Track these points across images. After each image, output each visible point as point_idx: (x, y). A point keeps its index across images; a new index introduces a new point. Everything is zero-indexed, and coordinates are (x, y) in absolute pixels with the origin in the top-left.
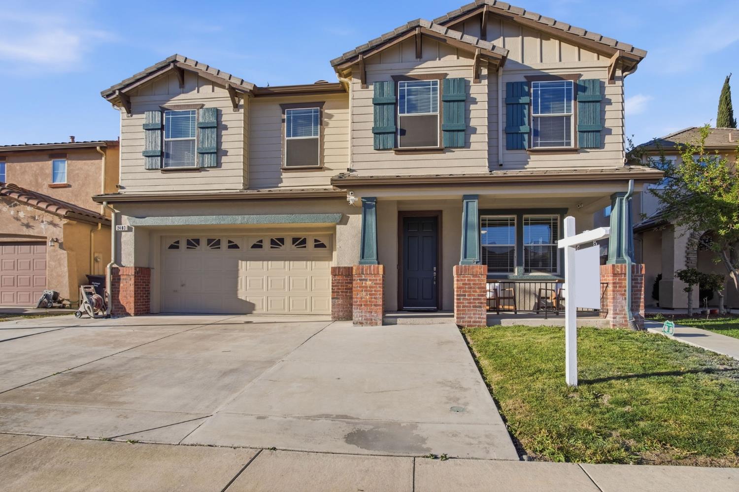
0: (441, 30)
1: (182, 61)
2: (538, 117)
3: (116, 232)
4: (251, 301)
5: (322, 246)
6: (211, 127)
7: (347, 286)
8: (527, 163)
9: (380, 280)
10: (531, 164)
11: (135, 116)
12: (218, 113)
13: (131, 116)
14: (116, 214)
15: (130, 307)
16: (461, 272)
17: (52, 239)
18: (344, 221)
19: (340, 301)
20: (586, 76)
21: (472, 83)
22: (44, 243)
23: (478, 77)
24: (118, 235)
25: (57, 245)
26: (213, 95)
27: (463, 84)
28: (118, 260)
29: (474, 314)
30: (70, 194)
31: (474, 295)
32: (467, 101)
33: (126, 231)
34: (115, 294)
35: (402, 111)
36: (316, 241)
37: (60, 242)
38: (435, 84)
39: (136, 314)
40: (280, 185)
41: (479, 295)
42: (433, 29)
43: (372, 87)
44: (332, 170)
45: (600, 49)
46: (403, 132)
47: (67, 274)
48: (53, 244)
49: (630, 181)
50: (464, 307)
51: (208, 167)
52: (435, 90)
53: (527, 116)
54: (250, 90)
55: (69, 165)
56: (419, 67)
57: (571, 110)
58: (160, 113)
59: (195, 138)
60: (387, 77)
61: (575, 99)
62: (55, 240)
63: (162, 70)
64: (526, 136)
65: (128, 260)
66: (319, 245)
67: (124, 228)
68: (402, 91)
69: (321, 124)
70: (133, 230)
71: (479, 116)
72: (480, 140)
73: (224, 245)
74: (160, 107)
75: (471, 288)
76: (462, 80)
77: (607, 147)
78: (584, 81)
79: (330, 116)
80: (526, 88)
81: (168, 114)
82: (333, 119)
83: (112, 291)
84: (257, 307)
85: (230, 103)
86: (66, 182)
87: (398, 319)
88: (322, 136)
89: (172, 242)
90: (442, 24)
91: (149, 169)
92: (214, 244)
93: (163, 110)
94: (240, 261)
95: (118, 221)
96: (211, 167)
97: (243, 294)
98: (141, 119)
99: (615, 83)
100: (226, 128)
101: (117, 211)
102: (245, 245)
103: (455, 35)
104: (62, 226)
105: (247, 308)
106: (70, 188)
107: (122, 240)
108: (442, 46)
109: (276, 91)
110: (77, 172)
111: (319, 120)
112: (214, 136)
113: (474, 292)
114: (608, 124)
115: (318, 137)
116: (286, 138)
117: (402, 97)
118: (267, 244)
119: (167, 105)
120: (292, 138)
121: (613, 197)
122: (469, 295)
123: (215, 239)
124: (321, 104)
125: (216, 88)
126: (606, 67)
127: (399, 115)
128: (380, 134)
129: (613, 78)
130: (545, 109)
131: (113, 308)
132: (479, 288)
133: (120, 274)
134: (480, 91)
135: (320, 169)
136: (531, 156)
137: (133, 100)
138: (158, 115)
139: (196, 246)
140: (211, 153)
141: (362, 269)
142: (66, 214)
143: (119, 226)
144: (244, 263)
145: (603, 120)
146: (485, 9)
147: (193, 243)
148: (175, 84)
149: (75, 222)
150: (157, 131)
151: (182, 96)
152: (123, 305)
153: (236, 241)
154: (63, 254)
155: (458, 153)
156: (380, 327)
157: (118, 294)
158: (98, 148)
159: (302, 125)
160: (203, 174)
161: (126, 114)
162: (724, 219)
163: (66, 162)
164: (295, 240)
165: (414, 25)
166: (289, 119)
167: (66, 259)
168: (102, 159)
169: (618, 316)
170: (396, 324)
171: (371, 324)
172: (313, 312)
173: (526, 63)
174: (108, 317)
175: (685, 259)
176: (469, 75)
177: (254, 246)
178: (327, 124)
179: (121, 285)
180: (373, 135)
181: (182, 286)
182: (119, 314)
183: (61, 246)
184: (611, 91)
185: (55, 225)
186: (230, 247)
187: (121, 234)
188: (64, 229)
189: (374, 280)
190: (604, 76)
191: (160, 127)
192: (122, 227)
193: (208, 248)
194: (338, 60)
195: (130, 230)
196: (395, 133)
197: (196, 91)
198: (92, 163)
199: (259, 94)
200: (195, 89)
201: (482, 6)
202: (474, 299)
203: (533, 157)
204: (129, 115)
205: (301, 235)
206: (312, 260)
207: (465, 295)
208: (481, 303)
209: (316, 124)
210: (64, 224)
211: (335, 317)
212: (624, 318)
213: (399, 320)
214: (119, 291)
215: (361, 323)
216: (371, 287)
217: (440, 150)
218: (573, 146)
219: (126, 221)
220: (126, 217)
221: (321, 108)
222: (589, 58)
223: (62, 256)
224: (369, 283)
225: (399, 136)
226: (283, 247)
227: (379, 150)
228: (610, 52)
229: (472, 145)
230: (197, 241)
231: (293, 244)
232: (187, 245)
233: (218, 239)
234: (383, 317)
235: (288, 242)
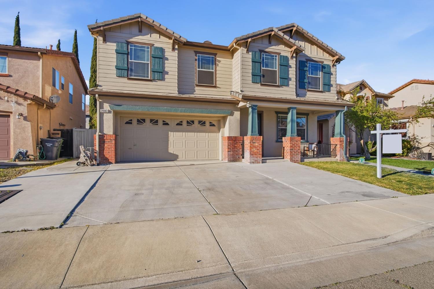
0: (281, 34)
1: (145, 18)
2: (310, 76)
3: (100, 113)
4: (176, 154)
5: (214, 125)
6: (159, 58)
7: (234, 145)
8: (306, 95)
9: (261, 143)
10: (307, 96)
11: (108, 43)
12: (162, 50)
13: (106, 43)
14: (100, 102)
15: (112, 159)
16: (292, 140)
17: (19, 114)
18: (232, 114)
19: (231, 153)
20: (326, 63)
21: (290, 59)
22: (9, 116)
23: (292, 57)
24: (101, 115)
25: (22, 118)
26: (160, 40)
28: (101, 130)
29: (296, 157)
30: (12, 82)
31: (296, 149)
32: (288, 66)
33: (107, 113)
34: (101, 151)
35: (263, 67)
36: (210, 123)
37: (24, 116)
38: (276, 56)
39: (117, 162)
40: (194, 93)
41: (298, 149)
42: (278, 33)
43: (251, 53)
44: (220, 88)
45: (331, 53)
46: (264, 76)
47: (31, 138)
48: (20, 117)
49: (346, 107)
50: (293, 154)
51: (157, 80)
52: (276, 59)
53: (306, 75)
54: (185, 42)
55: (9, 62)
56: (270, 48)
57: (320, 75)
58: (126, 44)
59: (149, 62)
60: (257, 50)
61: (322, 71)
62: (20, 114)
63: (131, 20)
64: (306, 84)
65: (109, 129)
66: (212, 125)
67: (106, 111)
68: (263, 57)
69: (215, 65)
70: (112, 112)
71: (292, 73)
72: (293, 83)
73: (160, 123)
74: (126, 41)
75: (295, 146)
76: (287, 57)
77: (332, 92)
78: (325, 64)
79: (219, 61)
80: (306, 64)
81: (131, 46)
82: (221, 63)
83: (99, 149)
84: (179, 157)
85: (171, 46)
86: (7, 73)
87: (267, 160)
88: (216, 70)
89: (127, 120)
90: (280, 30)
91: (119, 77)
92: (155, 122)
93: (128, 43)
94: (170, 132)
95: (101, 107)
96: (159, 80)
97: (171, 150)
98: (112, 47)
99: (334, 67)
100: (167, 59)
101: (100, 100)
102: (173, 123)
103: (287, 37)
104: (26, 105)
105: (174, 158)
106: (11, 78)
107: (104, 118)
108: (280, 41)
109: (196, 44)
110: (17, 67)
111: (214, 62)
112: (161, 63)
113: (296, 148)
114: (332, 83)
115: (214, 71)
116: (198, 69)
117: (263, 60)
118: (185, 123)
119: (131, 40)
120: (200, 69)
121: (337, 112)
122: (295, 149)
123: (155, 120)
124: (215, 55)
125: (161, 36)
126: (331, 60)
127: (262, 68)
128: (254, 75)
129: (334, 65)
130: (312, 74)
131: (100, 159)
132: (298, 146)
133: (104, 139)
134: (292, 63)
135: (215, 87)
136: (307, 92)
137: (107, 34)
138: (125, 45)
139: (143, 123)
140: (159, 72)
141: (254, 138)
142: (33, 97)
143: (103, 110)
144: (172, 133)
145: (330, 81)
146: (294, 28)
147: (141, 121)
148: (135, 29)
150: (124, 55)
151: (140, 37)
152: (107, 158)
153: (167, 121)
154: (28, 125)
155: (285, 88)
156: (261, 164)
157: (104, 151)
158: (39, 53)
159: (205, 63)
160: (154, 83)
161: (102, 41)
162: (366, 122)
163: (7, 59)
164: (200, 122)
165: (271, 29)
166: (199, 59)
167: (30, 128)
168: (40, 60)
169: (341, 157)
170: (266, 163)
171: (257, 163)
172: (209, 159)
173: (306, 54)
174: (98, 165)
175: (332, 135)
176: (289, 55)
177: (178, 124)
178: (218, 65)
179: (106, 145)
180: (251, 76)
181: (135, 145)
182: (104, 163)
183: (25, 119)
184: (332, 70)
185: (19, 104)
186: (164, 124)
187: (104, 114)
188: (28, 107)
189: (259, 143)
190: (331, 64)
191: (127, 53)
192: (105, 110)
193: (151, 124)
195: (109, 112)
196: (261, 76)
197: (149, 35)
198: (30, 62)
199: (188, 44)
200: (148, 34)
201: (294, 26)
202: (296, 151)
203: (308, 93)
204: (105, 42)
205: (203, 119)
206: (209, 132)
207: (293, 150)
208: (299, 153)
209: (213, 64)
210: (27, 104)
211: (229, 161)
212: (343, 157)
213: (268, 161)
214: (104, 149)
215: (253, 163)
216: (257, 146)
217: (278, 86)
218: (321, 90)
219: (107, 107)
220: (108, 105)
221: (215, 56)
222: (326, 56)
223: (27, 126)
224: (256, 144)
225: (262, 78)
226: (193, 125)
227: (254, 83)
228: (334, 55)
229: (290, 85)
230: (144, 120)
231: (199, 124)
232: (137, 122)
233: (156, 119)
234: (262, 159)
235: (196, 123)
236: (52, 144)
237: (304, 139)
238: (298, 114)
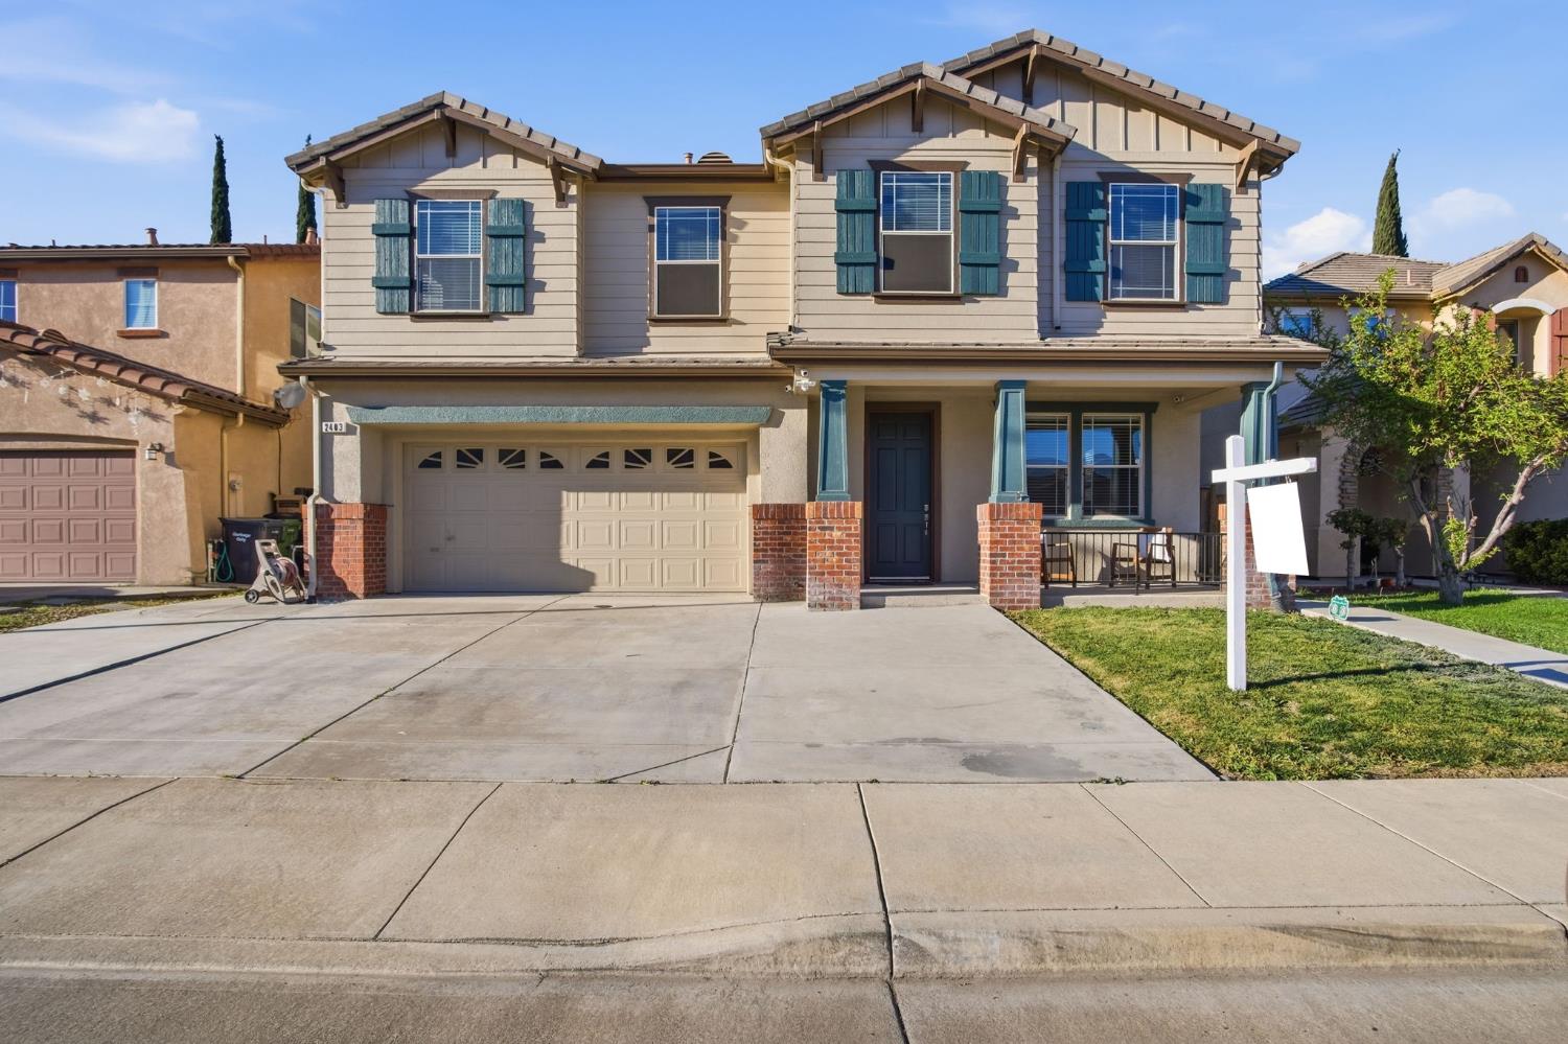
0: (960, 84)
1: (456, 105)
2: (1119, 246)
3: (322, 436)
4: (588, 569)
5: (725, 464)
6: (513, 237)
7: (781, 539)
8: (1101, 325)
9: (856, 528)
10: (1107, 328)
11: (352, 207)
12: (524, 208)
13: (346, 207)
14: (322, 400)
15: (355, 580)
16: (998, 515)
17: (152, 446)
18: (774, 420)
19: (770, 567)
20: (1201, 178)
21: (1010, 182)
22: (131, 454)
23: (1021, 171)
24: (326, 441)
25: (161, 457)
26: (516, 174)
27: (995, 181)
28: (327, 489)
29: (1020, 588)
30: (167, 352)
31: (1019, 555)
32: (1001, 212)
33: (343, 434)
34: (325, 556)
35: (888, 227)
36: (712, 455)
37: (166, 451)
38: (946, 179)
39: (367, 595)
40: (645, 350)
41: (1028, 555)
42: (945, 82)
43: (833, 179)
44: (745, 324)
45: (1226, 133)
46: (889, 264)
47: (185, 517)
48: (153, 456)
49: (1276, 364)
50: (1002, 575)
51: (506, 313)
52: (945, 190)
53: (1101, 242)
54: (594, 170)
55: (162, 292)
56: (919, 147)
57: (1175, 236)
58: (406, 203)
59: (480, 256)
60: (860, 162)
61: (1182, 218)
62: (158, 448)
63: (415, 121)
64: (1100, 279)
65: (348, 488)
66: (718, 463)
67: (339, 427)
68: (888, 189)
69: (724, 238)
70: (358, 430)
71: (1023, 239)
72: (1024, 284)
73: (532, 460)
74: (407, 192)
75: (1014, 542)
76: (993, 174)
77: (1233, 302)
78: (1197, 186)
79: (741, 224)
80: (1101, 194)
81: (422, 206)
82: (747, 229)
83: (317, 550)
84: (599, 580)
85: (551, 192)
86: (156, 327)
87: (887, 598)
88: (726, 260)
89: (426, 455)
90: (958, 72)
91: (385, 313)
92: (514, 458)
93: (412, 198)
94: (565, 493)
95: (325, 414)
96: (513, 313)
97: (569, 555)
98: (366, 214)
99: (1247, 193)
100: (541, 238)
101: (323, 394)
102: (575, 462)
103: (984, 94)
104: (171, 418)
105: (580, 582)
106: (167, 340)
107: (335, 451)
108: (961, 113)
109: (641, 172)
110: (180, 306)
111: (720, 230)
112: (519, 252)
113: (1018, 549)
114: (1234, 263)
115: (719, 261)
116: (657, 262)
117: (888, 199)
118: (617, 460)
119: (421, 187)
120: (667, 262)
121: (1246, 389)
122: (1012, 555)
123: (514, 451)
124: (724, 201)
125: (520, 161)
126: (1232, 164)
127: (882, 232)
128: (848, 265)
129: (1244, 185)
130: (1132, 232)
131: (320, 583)
132: (1027, 542)
133: (333, 517)
134: (1024, 196)
135: (723, 321)
136: (1107, 314)
137: (350, 176)
138: (403, 206)
139: (477, 464)
140: (513, 286)
141: (825, 509)
142: (184, 395)
143: (329, 424)
144: (573, 495)
145: (1227, 256)
146: (1034, 52)
147: (469, 458)
148: (436, 148)
149: (196, 411)
150: (400, 239)
151: (451, 173)
152: (340, 578)
153: (556, 455)
154: (176, 476)
155: (986, 304)
156: (857, 612)
157: (331, 556)
158: (230, 259)
159: (685, 238)
160: (496, 324)
161: (335, 202)
162: (1418, 429)
163: (156, 285)
164: (671, 454)
165: (912, 72)
166: (661, 224)
167: (182, 486)
168: (236, 281)
169: (1254, 590)
170: (884, 606)
171: (841, 607)
172: (707, 588)
173: (1099, 150)
174: (311, 600)
175: (1339, 492)
176: (1006, 166)
177: (593, 464)
178: (735, 238)
179: (336, 539)
180: (835, 267)
181: (449, 539)
182: (333, 595)
183: (171, 460)
184: (1240, 206)
185: (155, 417)
186: (543, 465)
187: (333, 439)
188: (176, 425)
189: (846, 528)
190: (1229, 179)
191: (407, 231)
192: (336, 426)
193: (501, 466)
194: (776, 128)
195: (350, 430)
196: (876, 265)
197: (480, 164)
198: (214, 289)
199: (609, 176)
200: (478, 160)
201: (1030, 44)
202: (1019, 562)
203: (1111, 315)
204: (342, 205)
205: (685, 444)
206: (705, 490)
207: (1004, 555)
208: (1032, 568)
209: (714, 238)
210: (176, 415)
211: (759, 596)
212: (1264, 592)
213: (889, 600)
214: (332, 550)
215: (823, 606)
216: (840, 541)
217: (955, 299)
218: (1177, 298)
219: (342, 413)
220: (344, 406)
221: (724, 207)
222: (1206, 146)
223: (173, 480)
224: (836, 534)
225: (882, 271)
226: (649, 466)
227: (847, 294)
228: (1241, 140)
229: (1011, 291)
230: (479, 454)
231: (669, 461)
232: (458, 460)
233: (519, 450)
234: (862, 594)
235: (659, 457)
236: (249, 536)
237: (1135, 511)
238: (1030, 406)
